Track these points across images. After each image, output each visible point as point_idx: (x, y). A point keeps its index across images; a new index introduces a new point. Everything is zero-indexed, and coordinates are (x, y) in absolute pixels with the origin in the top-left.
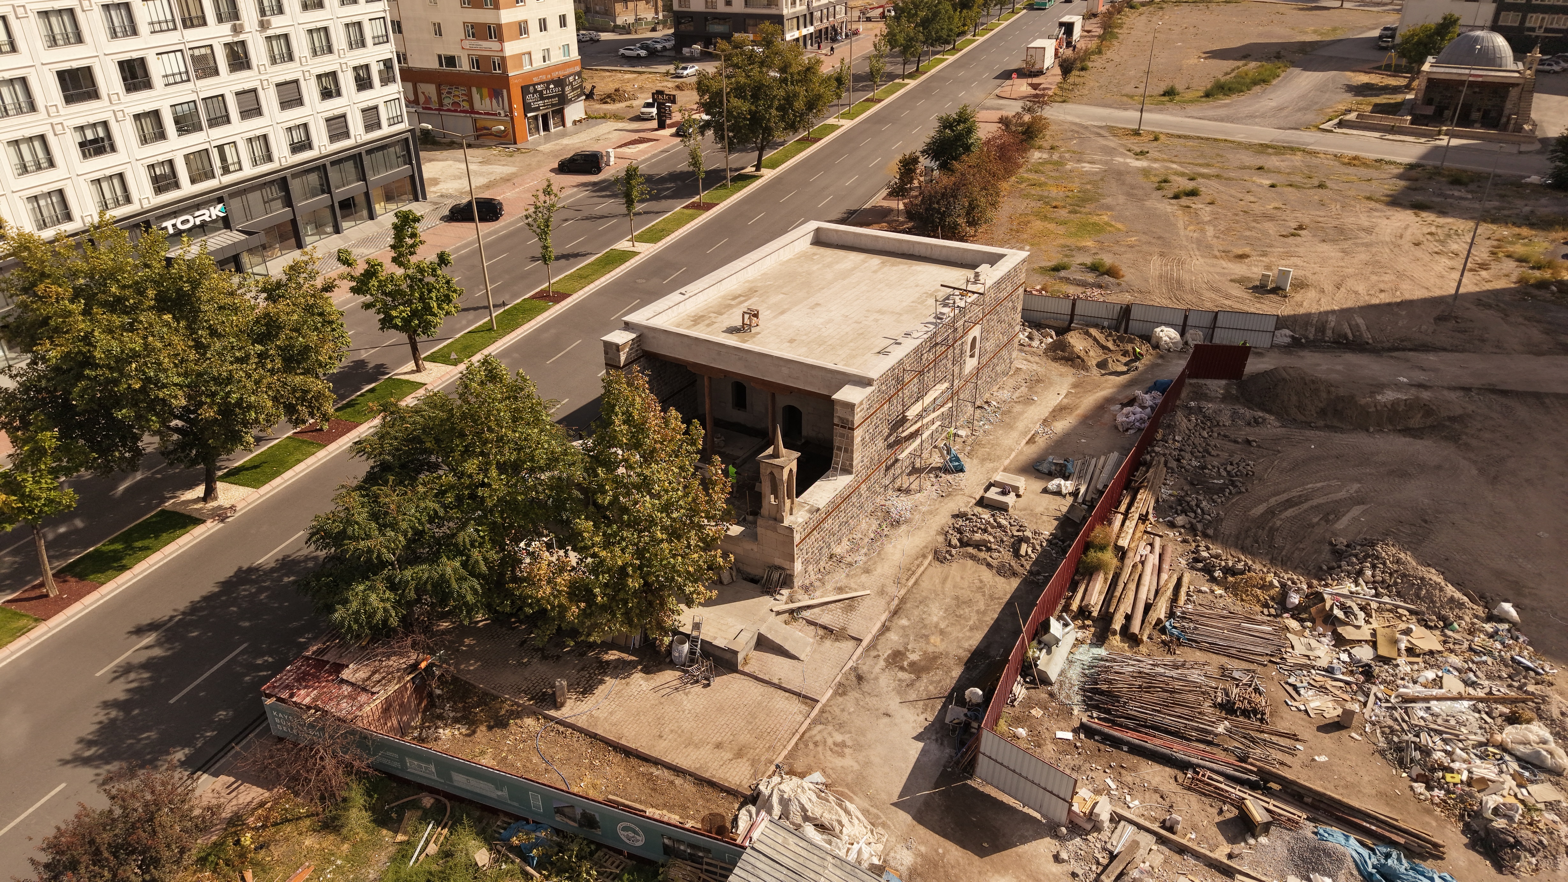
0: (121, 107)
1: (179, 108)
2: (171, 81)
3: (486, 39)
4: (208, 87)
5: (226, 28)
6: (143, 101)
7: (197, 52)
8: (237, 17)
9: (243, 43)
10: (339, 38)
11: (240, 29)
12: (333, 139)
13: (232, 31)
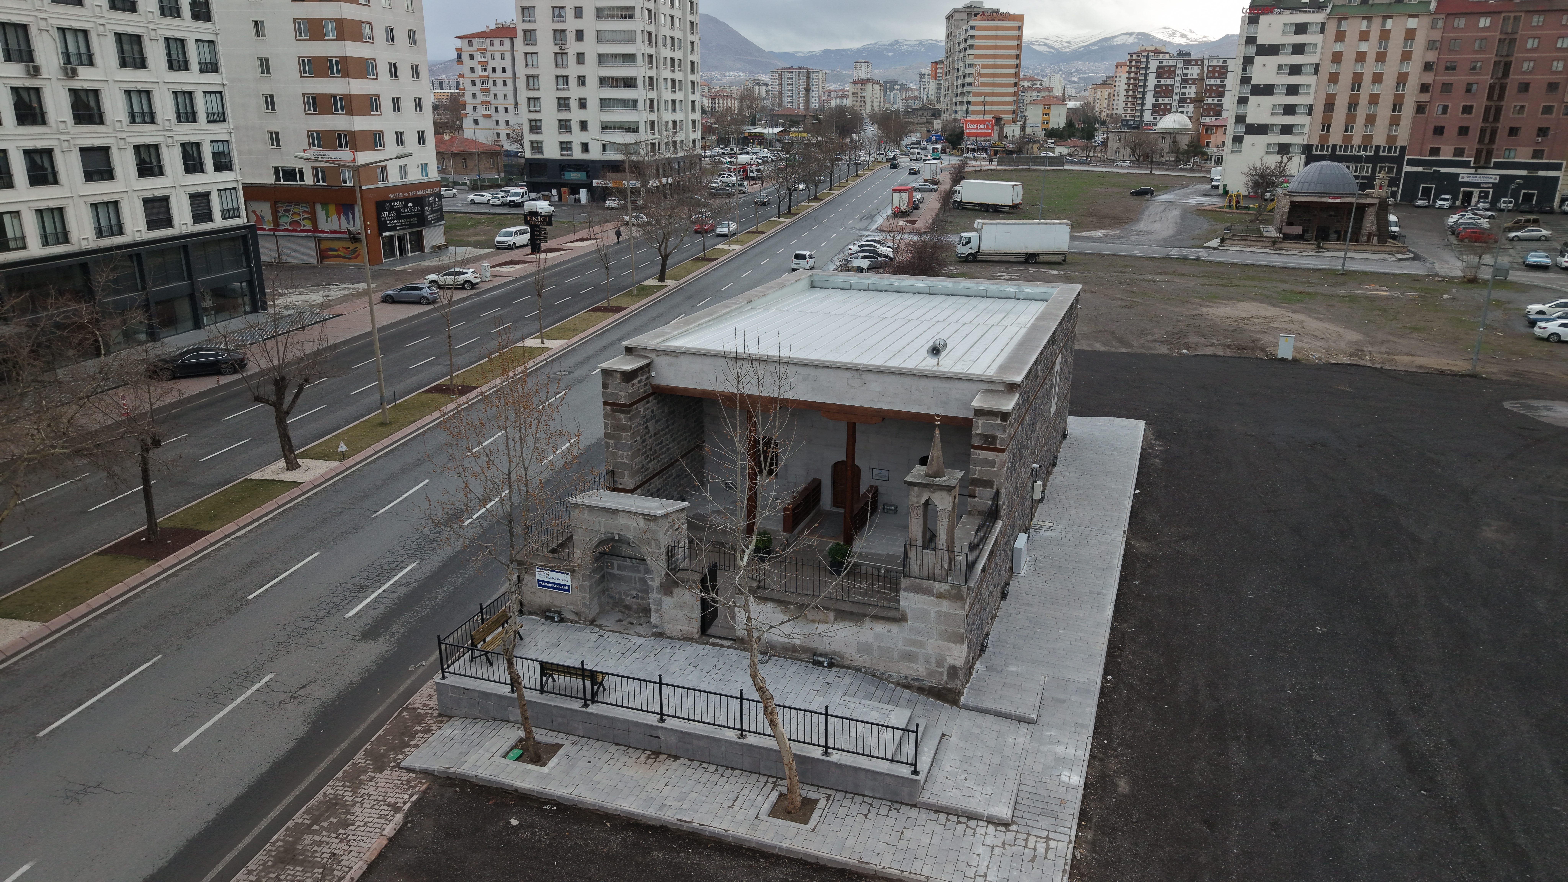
3: (334, 148)
5: (16, 69)
8: (31, 59)
10: (164, 107)
11: (35, 72)
12: (152, 225)
13: (23, 75)
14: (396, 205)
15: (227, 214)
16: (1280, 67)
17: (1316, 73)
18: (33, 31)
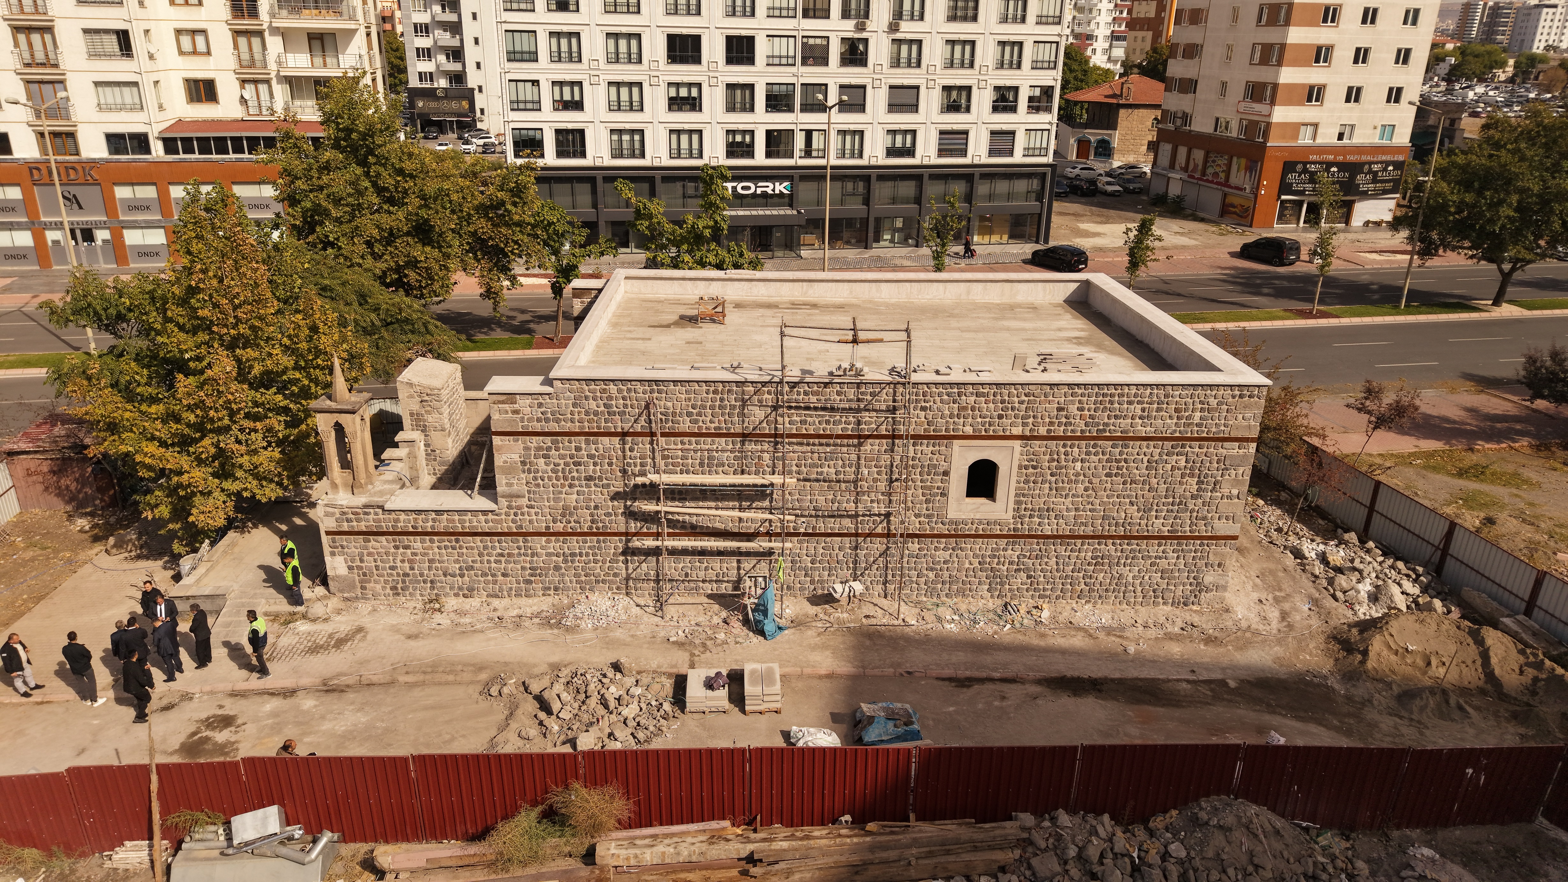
0: (716, 74)
1: (776, 88)
2: (773, 61)
3: (1260, 102)
4: (812, 74)
5: (850, 24)
6: (740, 74)
7: (811, 41)
8: (867, 16)
9: (866, 41)
10: (988, 54)
12: (943, 152)
13: (855, 28)
14: (1313, 168)
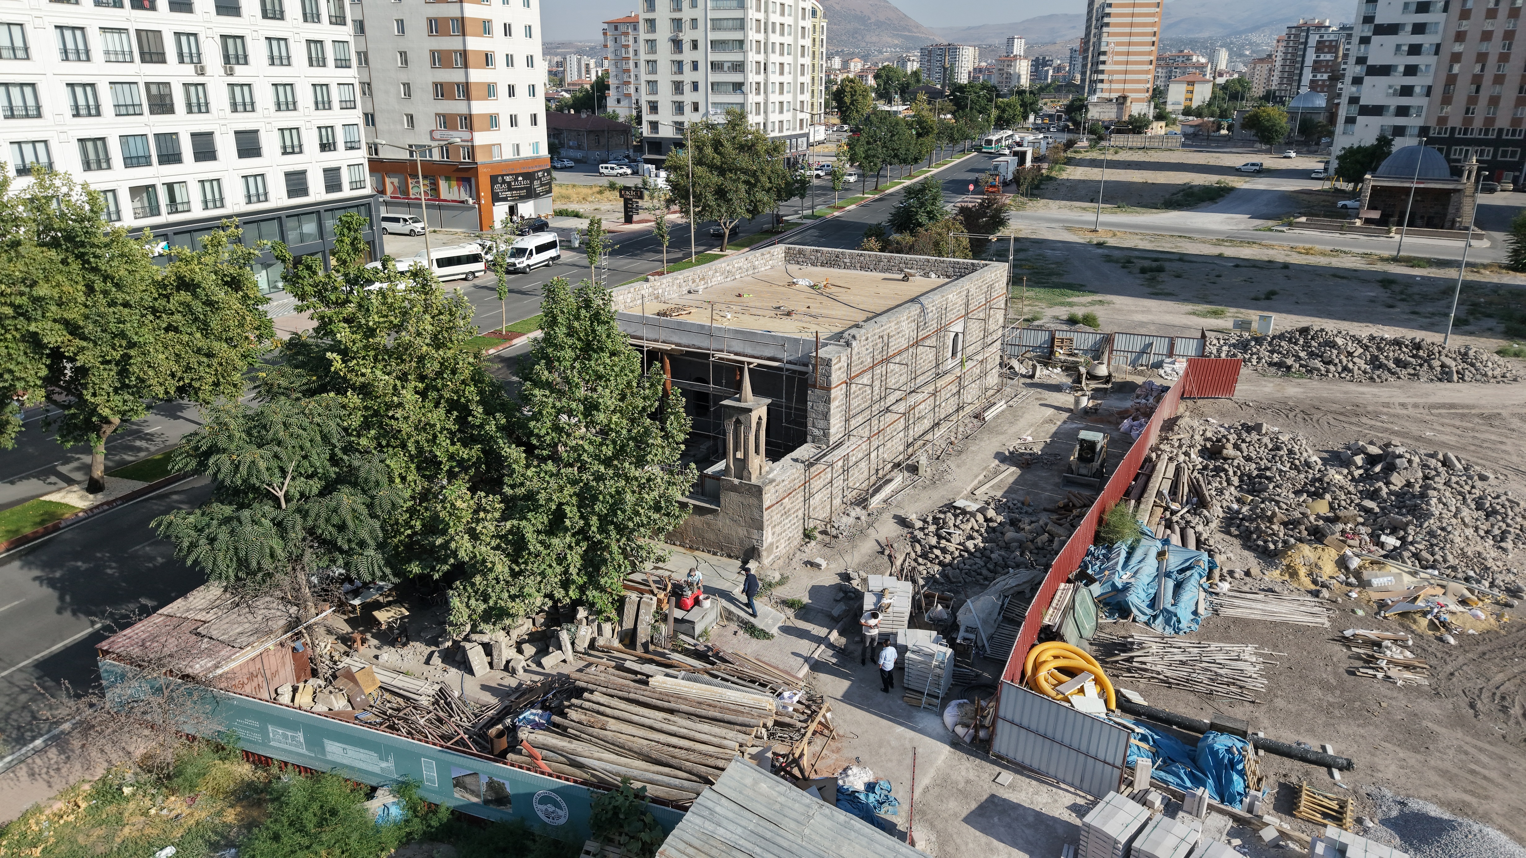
0: (65, 129)
1: (129, 140)
2: (120, 111)
3: (457, 129)
4: (161, 124)
5: (187, 68)
6: (89, 127)
7: (153, 88)
8: (200, 61)
9: (203, 86)
10: (305, 97)
11: (201, 72)
12: (291, 194)
13: (193, 73)
14: (508, 179)
15: (357, 185)
16: (1398, 47)
17: (1437, 53)
18: (202, 38)
